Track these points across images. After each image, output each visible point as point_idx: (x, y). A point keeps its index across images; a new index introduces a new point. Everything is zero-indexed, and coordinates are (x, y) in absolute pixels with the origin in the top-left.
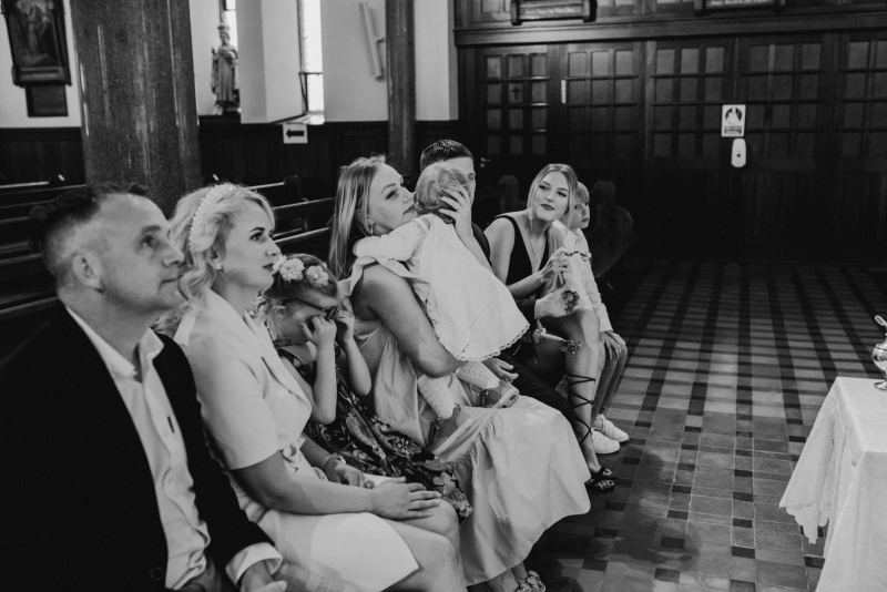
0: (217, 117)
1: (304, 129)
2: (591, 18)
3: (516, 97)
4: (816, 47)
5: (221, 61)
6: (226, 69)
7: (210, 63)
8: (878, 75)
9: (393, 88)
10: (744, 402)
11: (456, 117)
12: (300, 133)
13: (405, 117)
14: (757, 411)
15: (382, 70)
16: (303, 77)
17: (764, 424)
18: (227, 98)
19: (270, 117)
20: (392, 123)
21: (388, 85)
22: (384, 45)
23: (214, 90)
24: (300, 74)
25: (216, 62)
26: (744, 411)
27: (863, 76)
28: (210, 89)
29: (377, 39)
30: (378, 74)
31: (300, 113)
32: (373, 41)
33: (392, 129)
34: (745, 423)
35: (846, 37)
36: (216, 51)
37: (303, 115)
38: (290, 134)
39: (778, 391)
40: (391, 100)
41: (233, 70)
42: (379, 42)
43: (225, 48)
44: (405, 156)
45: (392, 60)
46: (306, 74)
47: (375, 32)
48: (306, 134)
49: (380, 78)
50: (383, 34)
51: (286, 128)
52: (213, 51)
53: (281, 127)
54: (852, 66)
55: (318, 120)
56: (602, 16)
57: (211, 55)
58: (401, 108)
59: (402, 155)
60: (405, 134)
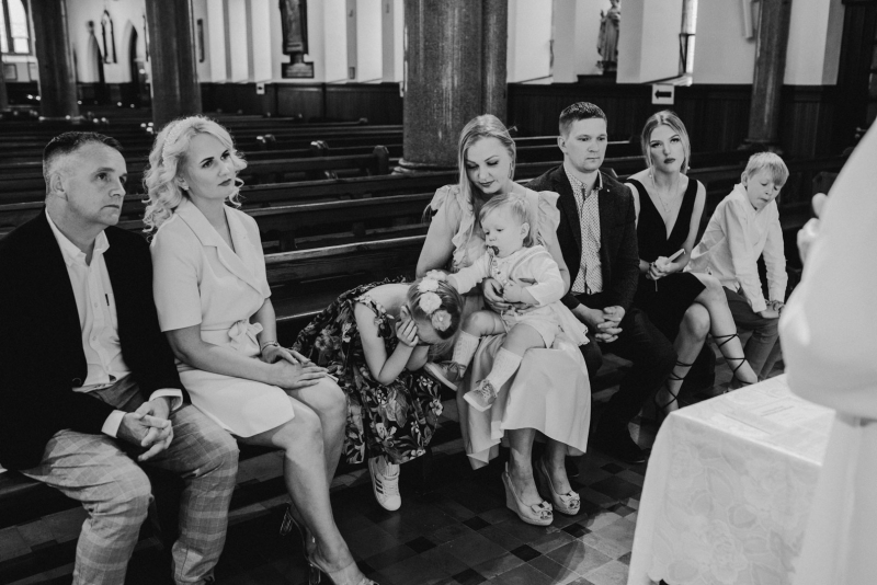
0: (597, 76)
1: (672, 90)
5: (609, 22)
6: (611, 30)
7: (598, 25)
9: (762, 50)
11: (834, 82)
12: (667, 95)
13: (771, 80)
16: (683, 39)
18: (610, 58)
19: (642, 79)
20: (756, 86)
21: (757, 48)
22: (757, 5)
23: (599, 51)
24: (680, 35)
25: (603, 24)
28: (596, 50)
30: (748, 34)
31: (676, 74)
32: (746, 1)
33: (755, 92)
36: (605, 14)
37: (679, 76)
38: (659, 94)
40: (758, 63)
41: (618, 31)
42: (754, 2)
43: (614, 11)
44: (766, 121)
45: (763, 21)
46: (687, 36)
48: (673, 95)
51: (656, 88)
52: (602, 14)
53: (650, 89)
55: (689, 82)
57: (600, 17)
58: (767, 72)
59: (762, 120)
60: (768, 100)
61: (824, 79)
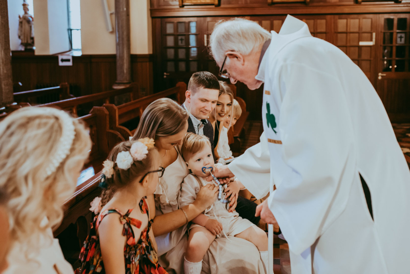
0: (21, 51)
1: (70, 58)
2: (219, 5)
4: (324, 21)
5: (24, 22)
6: (26, 26)
7: (18, 23)
8: (351, 34)
9: (119, 37)
11: (151, 53)
12: (68, 60)
13: (125, 52)
15: (113, 28)
16: (70, 32)
18: (27, 41)
19: (52, 51)
20: (118, 55)
21: (116, 36)
22: (114, 16)
23: (19, 37)
24: (68, 30)
25: (21, 23)
27: (345, 35)
28: (17, 37)
29: (110, 12)
30: (111, 30)
31: (68, 49)
32: (108, 13)
33: (118, 58)
35: (337, 17)
36: (21, 16)
37: (70, 51)
38: (63, 60)
40: (118, 44)
41: (31, 27)
42: (111, 14)
43: (27, 15)
44: (125, 71)
45: (118, 24)
46: (71, 30)
47: (109, 8)
48: (71, 61)
49: (112, 32)
50: (113, 10)
51: (60, 57)
52: (20, 17)
53: (57, 58)
54: (340, 30)
55: (78, 54)
56: (224, 4)
57: (18, 19)
58: (123, 48)
59: (123, 71)
60: (125, 61)
61: (148, 50)
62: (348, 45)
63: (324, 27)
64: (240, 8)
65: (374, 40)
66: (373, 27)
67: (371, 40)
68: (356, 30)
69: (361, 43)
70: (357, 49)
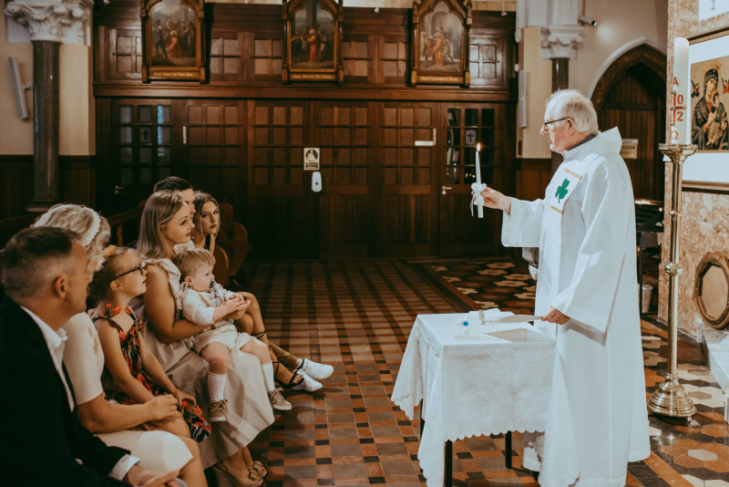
2: (207, 81)
3: (146, 138)
4: (364, 110)
8: (403, 130)
10: (346, 353)
11: (94, 153)
13: (50, 151)
14: (356, 358)
15: (29, 113)
17: (362, 365)
20: (37, 157)
21: (34, 126)
22: (31, 93)
26: (348, 359)
27: (395, 130)
29: (24, 87)
30: (25, 116)
32: (21, 88)
33: (37, 161)
34: (350, 366)
35: (383, 104)
39: (366, 344)
40: (37, 136)
42: (26, 90)
45: (39, 106)
47: (23, 81)
49: (26, 120)
50: (30, 84)
54: (387, 124)
56: (215, 80)
58: (46, 145)
59: (47, 182)
60: (49, 167)
61: (90, 151)
62: (399, 145)
63: (366, 118)
64: (240, 87)
65: (435, 138)
66: (434, 120)
67: (431, 139)
68: (411, 124)
69: (418, 143)
70: (411, 150)
